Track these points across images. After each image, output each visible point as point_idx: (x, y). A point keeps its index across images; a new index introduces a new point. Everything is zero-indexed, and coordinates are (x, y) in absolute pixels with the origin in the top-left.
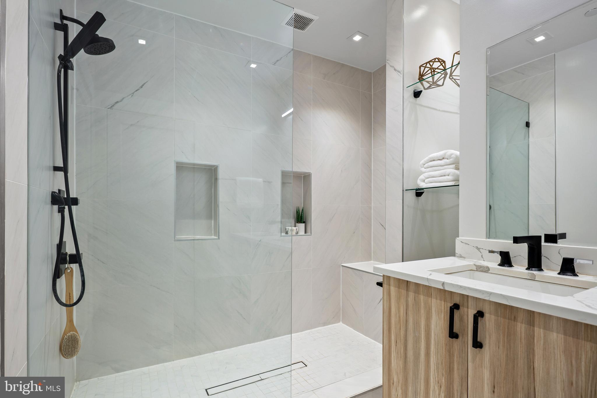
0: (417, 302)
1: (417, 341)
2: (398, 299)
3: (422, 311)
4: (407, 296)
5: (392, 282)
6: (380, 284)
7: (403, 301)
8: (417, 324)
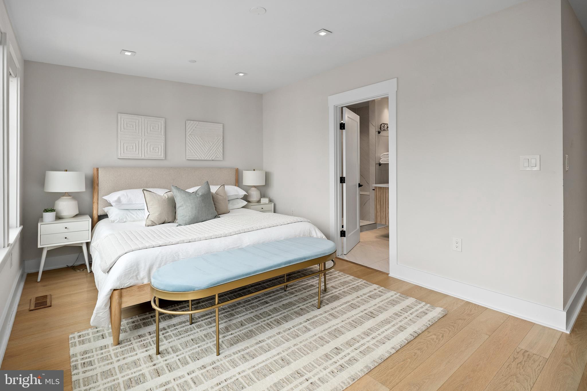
0: (383, 191)
1: (383, 200)
2: (379, 191)
3: (385, 193)
4: (381, 190)
5: (377, 188)
6: (374, 190)
7: (380, 192)
8: (383, 196)
